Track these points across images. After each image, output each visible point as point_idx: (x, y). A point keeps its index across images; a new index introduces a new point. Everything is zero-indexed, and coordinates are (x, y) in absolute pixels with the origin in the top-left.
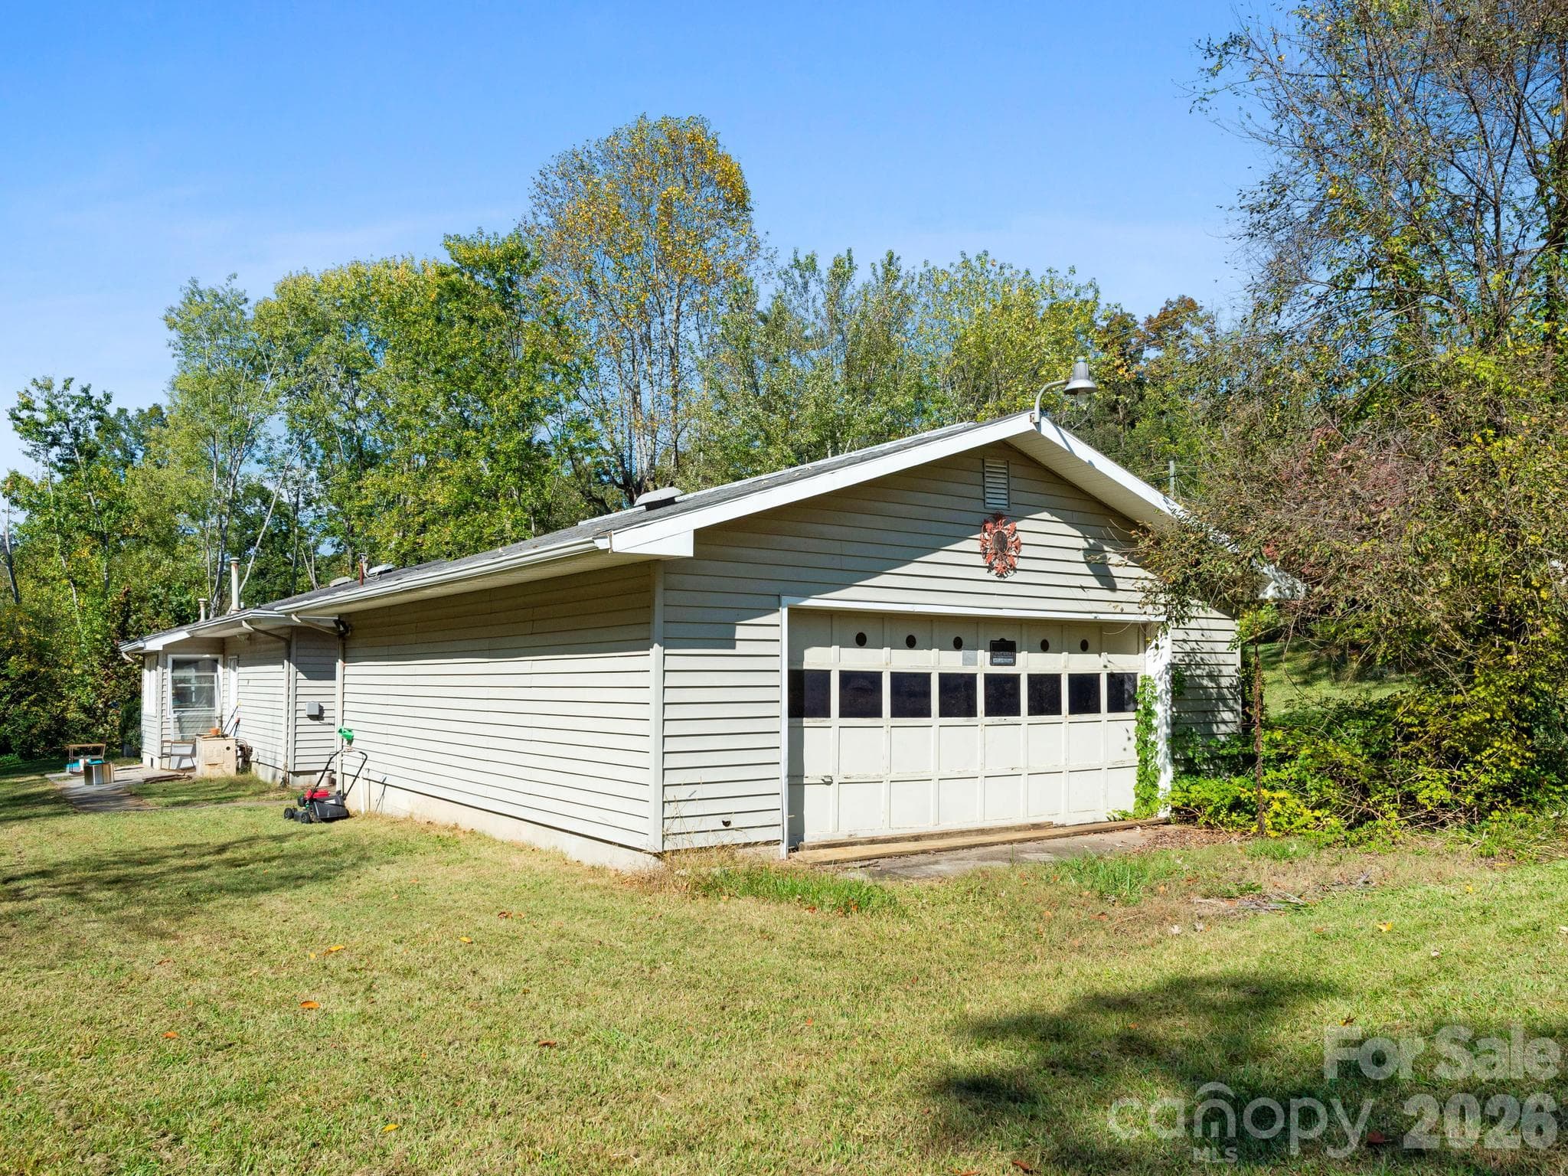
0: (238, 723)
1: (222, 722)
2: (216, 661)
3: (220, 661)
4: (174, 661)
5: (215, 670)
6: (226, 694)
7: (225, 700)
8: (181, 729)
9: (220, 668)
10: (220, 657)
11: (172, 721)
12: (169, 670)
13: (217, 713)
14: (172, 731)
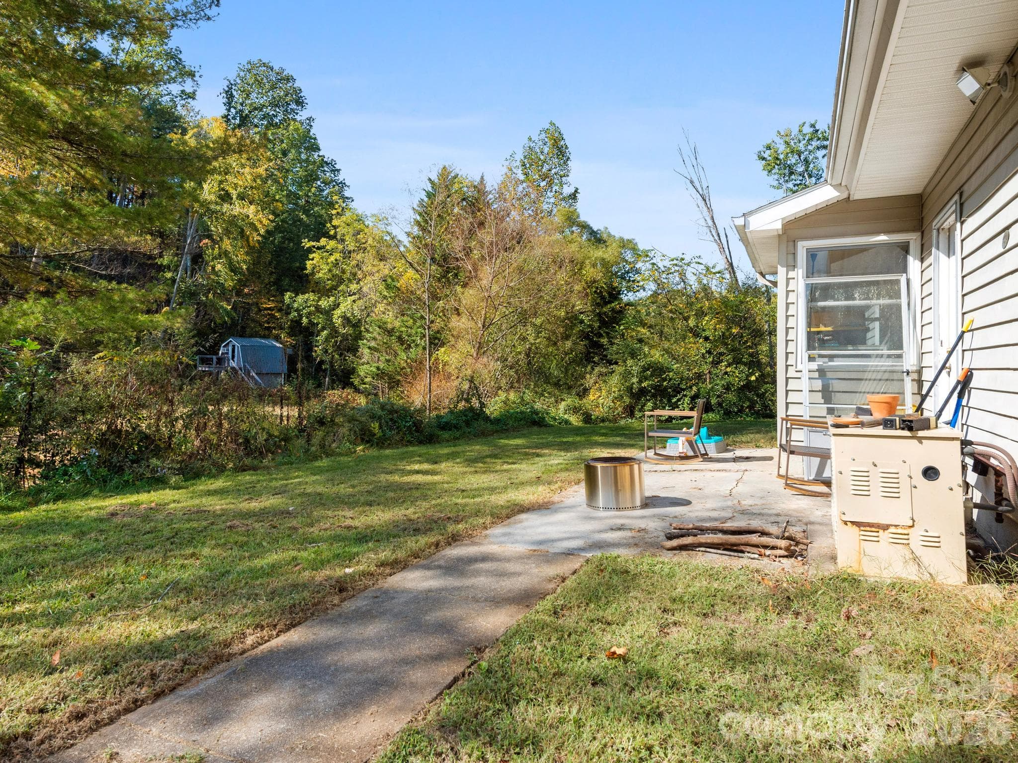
0: (964, 384)
1: (920, 383)
2: (905, 248)
3: (914, 247)
4: (812, 255)
5: (904, 269)
6: (928, 317)
7: (928, 331)
8: (827, 394)
9: (913, 264)
10: (913, 238)
11: (805, 375)
12: (799, 273)
13: (910, 361)
14: (804, 397)
